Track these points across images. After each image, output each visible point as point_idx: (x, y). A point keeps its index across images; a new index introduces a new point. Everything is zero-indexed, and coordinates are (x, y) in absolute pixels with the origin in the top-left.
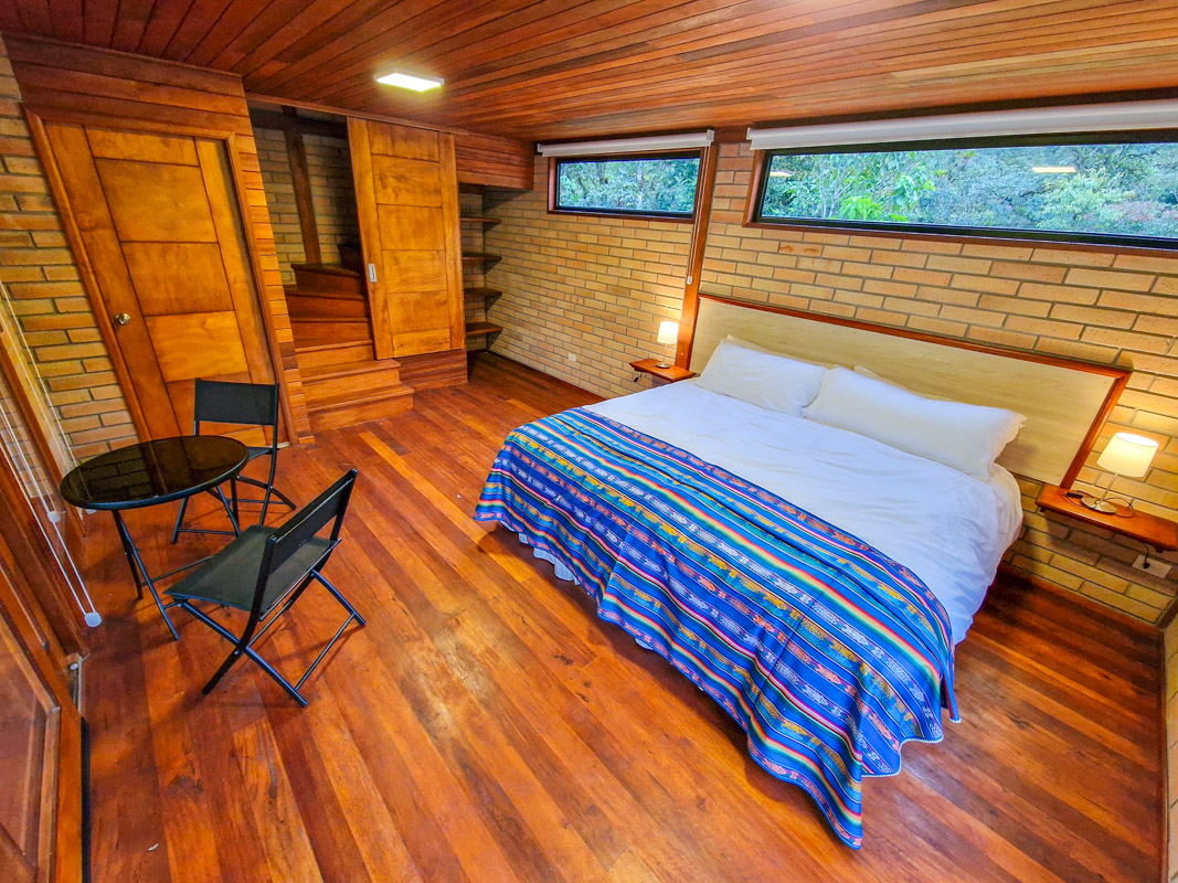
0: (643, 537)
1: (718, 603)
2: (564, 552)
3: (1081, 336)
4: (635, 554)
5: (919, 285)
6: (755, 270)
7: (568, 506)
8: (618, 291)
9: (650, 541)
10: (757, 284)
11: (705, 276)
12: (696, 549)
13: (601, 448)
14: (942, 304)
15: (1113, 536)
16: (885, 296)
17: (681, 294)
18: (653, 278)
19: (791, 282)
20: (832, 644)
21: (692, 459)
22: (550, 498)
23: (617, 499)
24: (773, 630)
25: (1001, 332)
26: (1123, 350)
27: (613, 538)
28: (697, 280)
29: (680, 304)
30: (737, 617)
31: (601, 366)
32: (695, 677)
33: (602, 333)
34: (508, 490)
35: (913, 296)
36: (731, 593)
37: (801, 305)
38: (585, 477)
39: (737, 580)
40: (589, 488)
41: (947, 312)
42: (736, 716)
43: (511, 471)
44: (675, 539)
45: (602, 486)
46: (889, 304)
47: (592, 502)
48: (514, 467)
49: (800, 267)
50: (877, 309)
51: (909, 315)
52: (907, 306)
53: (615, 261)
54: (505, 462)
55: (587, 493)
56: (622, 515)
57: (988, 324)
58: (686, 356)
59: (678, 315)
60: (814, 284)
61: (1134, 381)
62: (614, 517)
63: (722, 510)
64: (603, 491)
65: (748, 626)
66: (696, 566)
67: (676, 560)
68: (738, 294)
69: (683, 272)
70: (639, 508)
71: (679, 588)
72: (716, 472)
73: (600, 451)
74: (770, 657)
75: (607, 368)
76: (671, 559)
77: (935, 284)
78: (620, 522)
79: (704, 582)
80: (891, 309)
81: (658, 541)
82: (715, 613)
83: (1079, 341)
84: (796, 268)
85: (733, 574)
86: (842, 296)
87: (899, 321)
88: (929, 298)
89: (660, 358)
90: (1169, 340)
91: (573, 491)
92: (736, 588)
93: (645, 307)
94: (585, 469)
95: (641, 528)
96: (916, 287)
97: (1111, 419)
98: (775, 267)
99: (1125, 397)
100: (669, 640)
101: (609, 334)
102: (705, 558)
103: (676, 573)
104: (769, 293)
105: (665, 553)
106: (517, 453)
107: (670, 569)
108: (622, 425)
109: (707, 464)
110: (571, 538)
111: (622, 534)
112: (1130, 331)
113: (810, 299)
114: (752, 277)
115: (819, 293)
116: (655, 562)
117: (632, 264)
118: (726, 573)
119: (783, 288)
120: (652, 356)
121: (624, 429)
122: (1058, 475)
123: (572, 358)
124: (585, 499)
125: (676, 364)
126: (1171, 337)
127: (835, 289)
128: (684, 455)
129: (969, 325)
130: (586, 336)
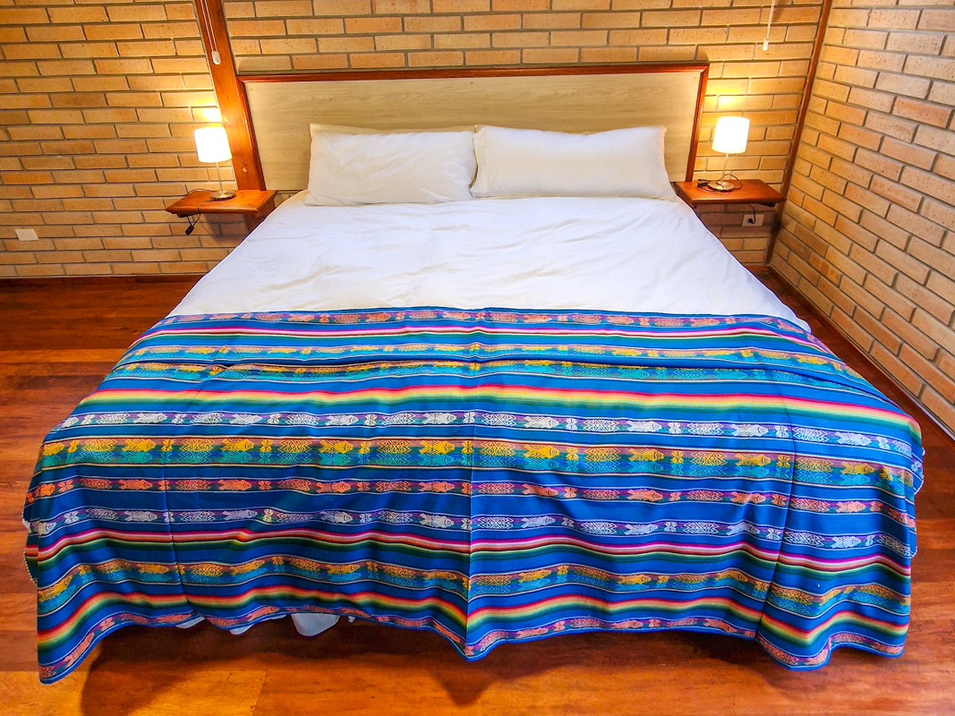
0: (502, 489)
1: (672, 512)
2: (325, 597)
3: (668, 39)
4: (497, 523)
5: (522, 13)
6: (316, 27)
7: (306, 518)
8: (79, 101)
9: (518, 486)
10: (325, 45)
11: (238, 48)
12: (602, 455)
13: (290, 374)
14: (549, 31)
15: (726, 207)
16: (491, 33)
17: (208, 82)
18: (143, 67)
19: (373, 35)
20: (843, 468)
21: (447, 315)
22: (244, 525)
23: (415, 453)
24: (763, 499)
25: (607, 49)
26: (698, 45)
27: (441, 522)
28: (228, 56)
29: (212, 99)
30: (704, 512)
31: (96, 230)
32: (653, 624)
33: (75, 177)
34: (111, 567)
35: (519, 27)
36: (686, 485)
37: (396, 62)
38: (315, 447)
39: (687, 462)
40: (340, 464)
41: (557, 39)
42: (731, 631)
43: (99, 525)
44: (562, 459)
45: (365, 447)
46: (499, 41)
47: (362, 485)
48: (103, 513)
49: (378, 12)
50: (487, 49)
51: (521, 49)
52: (516, 40)
53: (50, 51)
54: (72, 518)
55: (339, 475)
56: (441, 475)
57: (596, 44)
58: (253, 171)
59: (215, 115)
60: (404, 32)
61: (714, 72)
62: (426, 487)
63: (575, 369)
64: (374, 453)
65: (726, 514)
66: (617, 480)
67: (580, 492)
68: (303, 64)
69: (198, 47)
70: (467, 446)
71: (600, 528)
72: (496, 318)
73: (293, 381)
74: (773, 535)
75: (111, 230)
76: (569, 495)
77: (537, 9)
78: (443, 487)
79: (639, 495)
80: (501, 46)
81: (533, 480)
82: (671, 527)
83: (667, 45)
84: (373, 15)
85: (677, 457)
86: (444, 41)
87: (511, 58)
88: (536, 27)
89: (208, 186)
90: (726, 29)
91: (302, 487)
92: (693, 474)
93: (146, 115)
94: (302, 431)
95: (491, 476)
96: (518, 16)
97: (705, 110)
98: (344, 18)
99: (711, 88)
100: (599, 605)
101: (89, 176)
102: (624, 461)
103: (586, 509)
104: (348, 54)
105: (555, 493)
106: (98, 483)
107: (574, 510)
108: (286, 314)
109: (474, 312)
110: (333, 568)
111: (458, 506)
112: (699, 27)
113: (406, 52)
114: (316, 37)
115: (413, 42)
116: (541, 513)
117: (89, 51)
118: (666, 463)
119: (365, 44)
120: (192, 187)
121: (295, 318)
122: (682, 172)
123: (27, 235)
124: (341, 488)
125: (240, 187)
126: (725, 26)
127: (432, 35)
128: (431, 316)
129: (580, 48)
130: (40, 192)
